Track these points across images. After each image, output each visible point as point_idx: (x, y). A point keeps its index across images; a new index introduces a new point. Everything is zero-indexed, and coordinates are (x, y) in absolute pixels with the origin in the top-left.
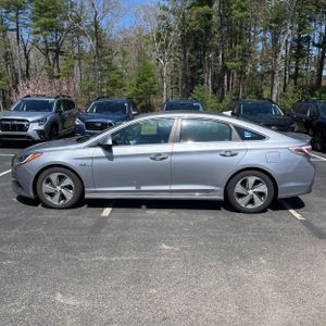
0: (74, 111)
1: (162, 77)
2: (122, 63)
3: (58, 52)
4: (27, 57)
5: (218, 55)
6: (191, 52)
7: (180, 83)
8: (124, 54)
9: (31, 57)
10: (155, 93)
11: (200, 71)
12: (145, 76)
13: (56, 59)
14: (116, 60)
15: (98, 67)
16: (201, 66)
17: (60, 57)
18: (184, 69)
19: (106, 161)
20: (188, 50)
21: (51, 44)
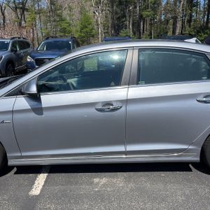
0: (29, 50)
1: (98, 25)
2: (70, 16)
3: (24, 9)
4: (3, 14)
5: (136, 7)
6: (117, 6)
7: (110, 29)
8: (70, 9)
9: (6, 14)
10: (93, 36)
11: (124, 20)
12: (86, 24)
13: (23, 13)
14: (65, 13)
15: (52, 19)
16: (124, 16)
17: (25, 12)
18: (112, 19)
19: (33, 115)
20: (115, 5)
21: (19, 3)
